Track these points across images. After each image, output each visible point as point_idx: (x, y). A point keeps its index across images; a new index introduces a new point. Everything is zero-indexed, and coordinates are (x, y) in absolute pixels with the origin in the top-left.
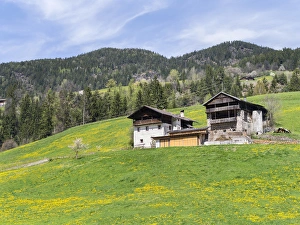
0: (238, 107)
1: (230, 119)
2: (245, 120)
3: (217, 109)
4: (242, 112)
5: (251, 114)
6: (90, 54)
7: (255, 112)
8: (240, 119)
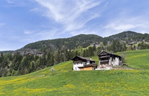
0: (109, 56)
1: (106, 61)
2: (112, 61)
3: (102, 57)
4: (111, 58)
5: (115, 59)
6: (76, 37)
7: (116, 58)
8: (110, 60)
